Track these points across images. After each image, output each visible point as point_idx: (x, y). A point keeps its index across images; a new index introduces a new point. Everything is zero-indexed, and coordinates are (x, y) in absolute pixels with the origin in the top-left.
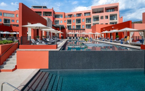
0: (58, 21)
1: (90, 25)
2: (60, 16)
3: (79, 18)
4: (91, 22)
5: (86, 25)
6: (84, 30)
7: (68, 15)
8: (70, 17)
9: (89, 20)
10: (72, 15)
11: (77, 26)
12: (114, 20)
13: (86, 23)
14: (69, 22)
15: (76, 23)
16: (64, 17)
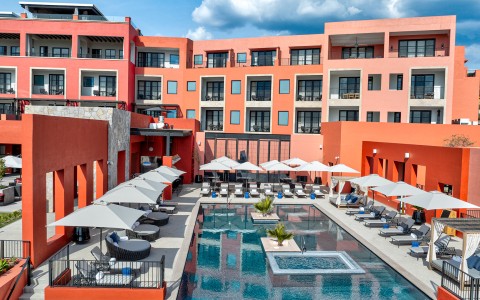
0: (155, 83)
1: (318, 111)
2: (167, 58)
3: (261, 72)
4: (320, 98)
5: (299, 111)
6: (286, 138)
7: (208, 53)
8: (219, 64)
9: (311, 85)
10: (225, 52)
11: (253, 113)
12: (431, 96)
13: (299, 98)
14: (214, 87)
15: (250, 98)
16: (189, 65)
